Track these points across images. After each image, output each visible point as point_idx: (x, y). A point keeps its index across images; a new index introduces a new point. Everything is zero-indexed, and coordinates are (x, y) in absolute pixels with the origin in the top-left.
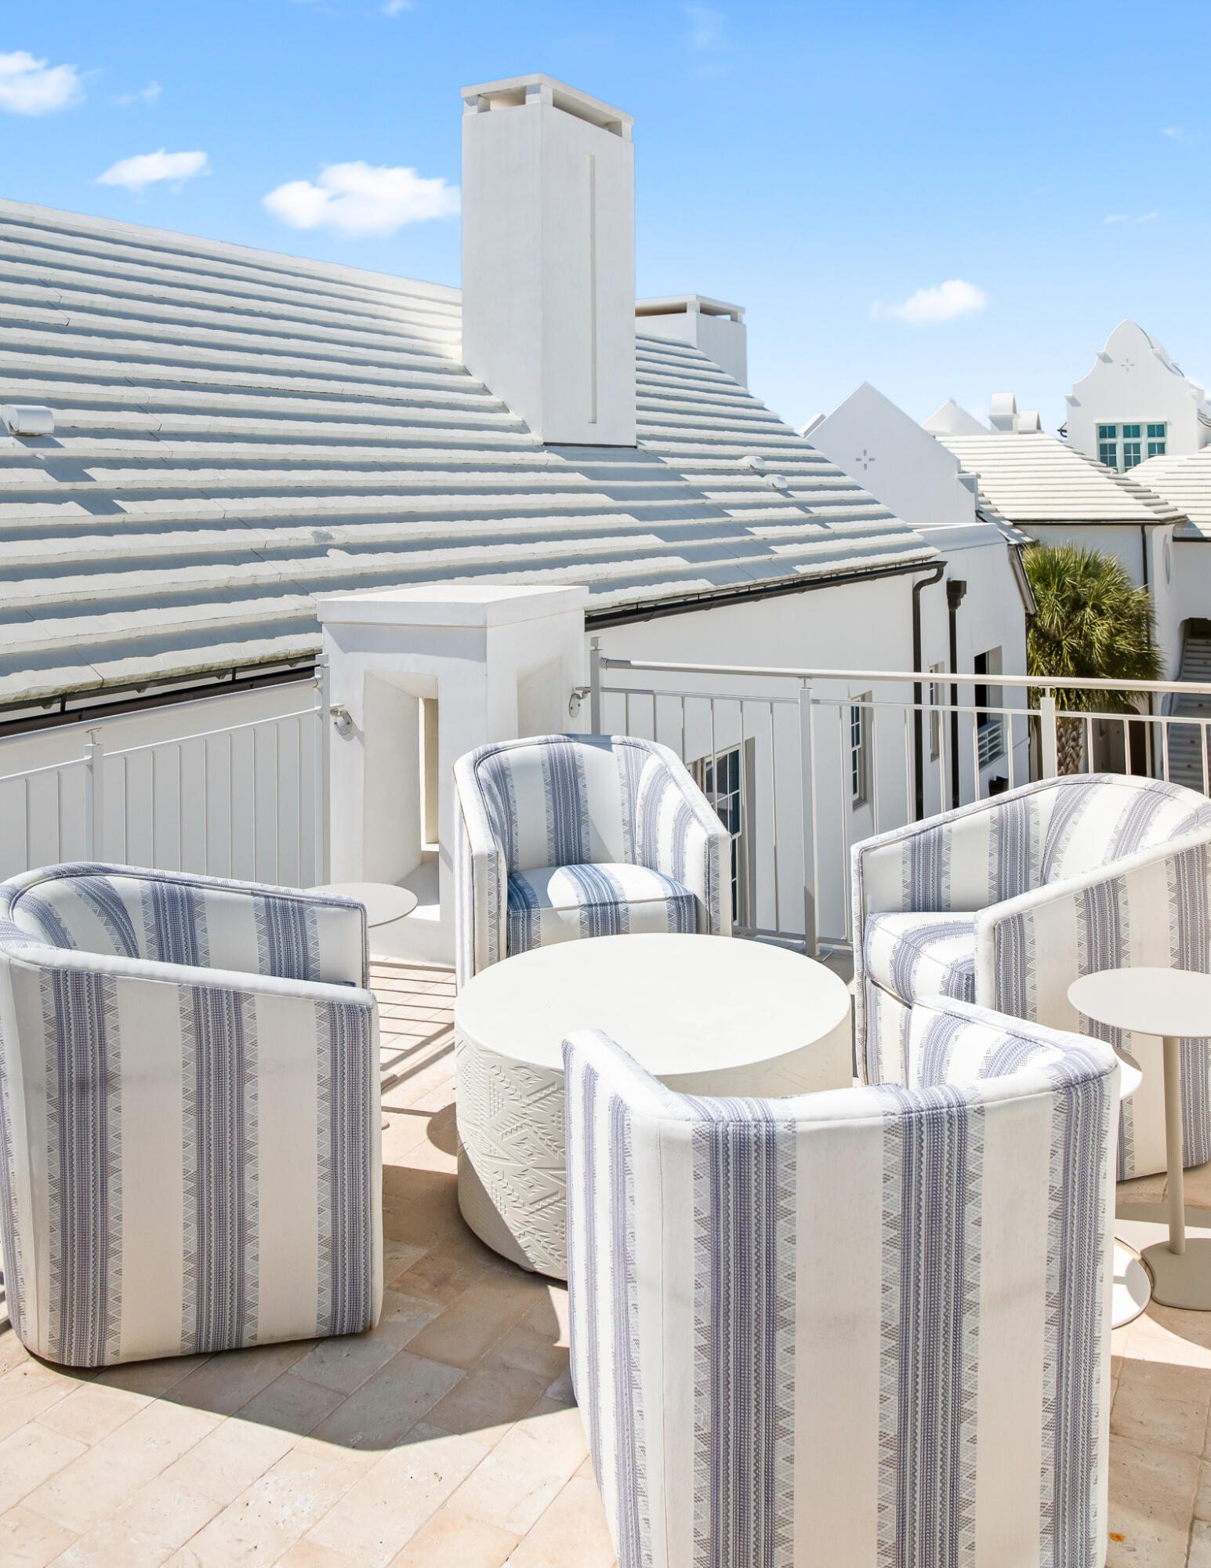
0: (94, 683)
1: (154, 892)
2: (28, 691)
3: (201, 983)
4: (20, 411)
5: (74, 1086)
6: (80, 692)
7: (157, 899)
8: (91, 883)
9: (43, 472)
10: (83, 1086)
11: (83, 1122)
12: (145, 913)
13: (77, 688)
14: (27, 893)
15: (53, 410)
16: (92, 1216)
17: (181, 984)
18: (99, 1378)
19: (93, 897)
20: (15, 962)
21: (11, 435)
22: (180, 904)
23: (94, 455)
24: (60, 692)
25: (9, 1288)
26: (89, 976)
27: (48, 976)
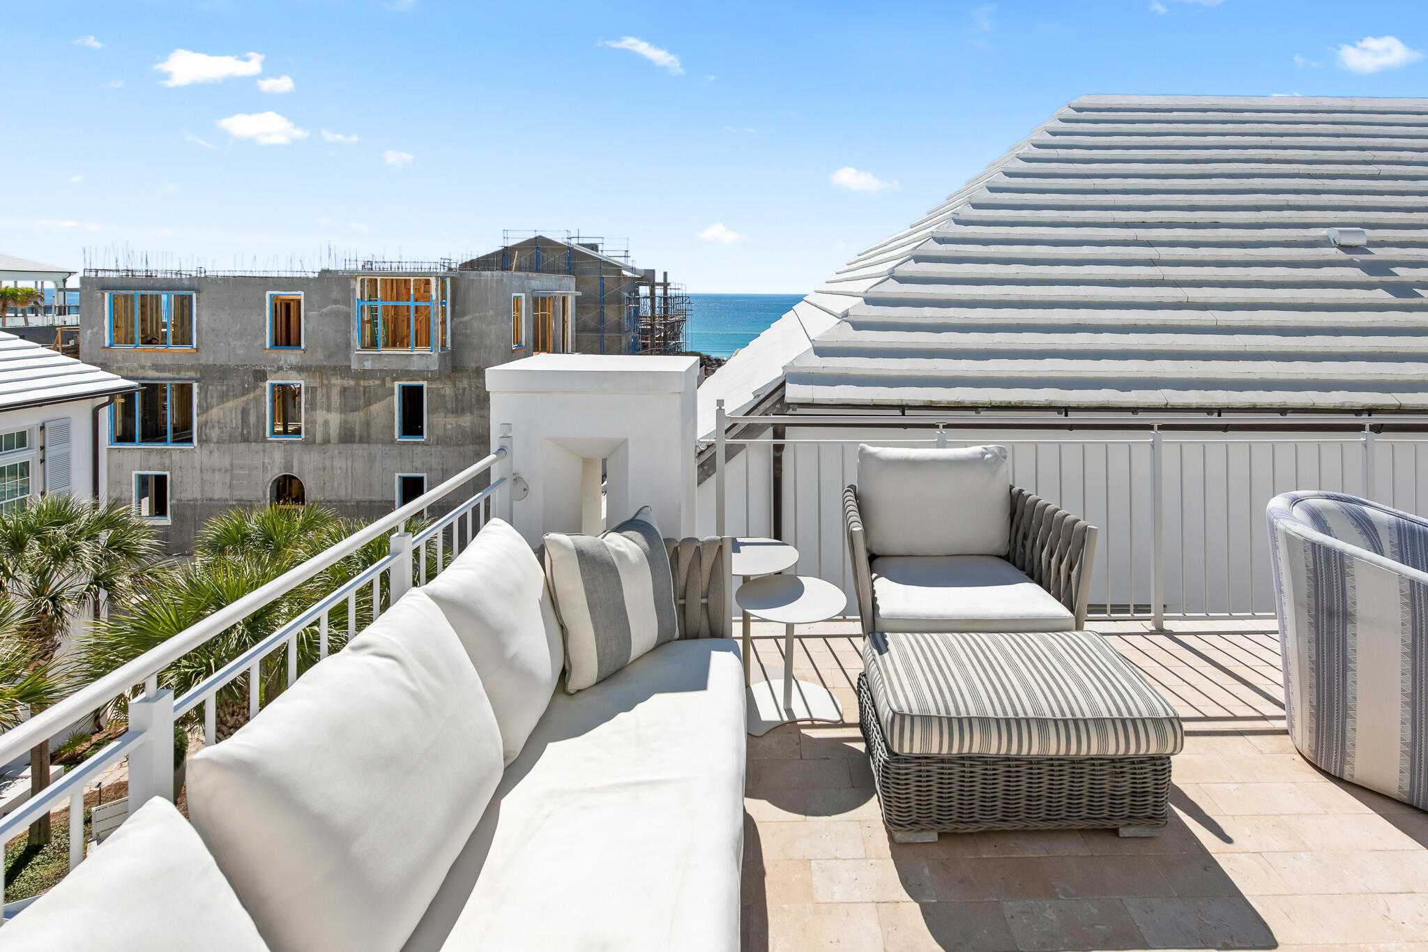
0: (1394, 405)
1: (1398, 524)
2: (1343, 403)
3: (1417, 579)
4: (1340, 232)
5: (1325, 611)
6: (1382, 409)
7: (1400, 529)
8: (1351, 508)
9: (1358, 270)
10: (1331, 614)
11: (1330, 634)
12: (1390, 535)
13: (1380, 406)
14: (1305, 501)
15: (1366, 231)
16: (1336, 690)
17: (1400, 575)
18: (1340, 784)
19: (1352, 516)
20: (1288, 531)
21: (1335, 247)
22: (1418, 536)
23: (1398, 259)
24: (1367, 407)
25: (1287, 713)
26: (1335, 552)
27: (1308, 544)
